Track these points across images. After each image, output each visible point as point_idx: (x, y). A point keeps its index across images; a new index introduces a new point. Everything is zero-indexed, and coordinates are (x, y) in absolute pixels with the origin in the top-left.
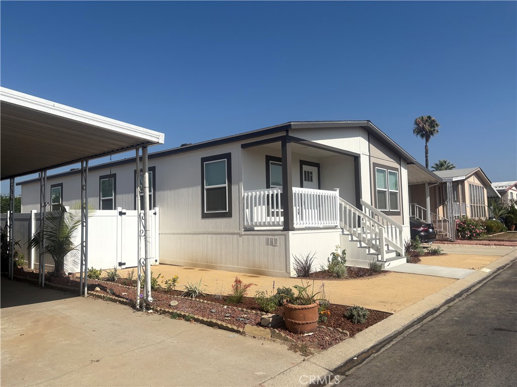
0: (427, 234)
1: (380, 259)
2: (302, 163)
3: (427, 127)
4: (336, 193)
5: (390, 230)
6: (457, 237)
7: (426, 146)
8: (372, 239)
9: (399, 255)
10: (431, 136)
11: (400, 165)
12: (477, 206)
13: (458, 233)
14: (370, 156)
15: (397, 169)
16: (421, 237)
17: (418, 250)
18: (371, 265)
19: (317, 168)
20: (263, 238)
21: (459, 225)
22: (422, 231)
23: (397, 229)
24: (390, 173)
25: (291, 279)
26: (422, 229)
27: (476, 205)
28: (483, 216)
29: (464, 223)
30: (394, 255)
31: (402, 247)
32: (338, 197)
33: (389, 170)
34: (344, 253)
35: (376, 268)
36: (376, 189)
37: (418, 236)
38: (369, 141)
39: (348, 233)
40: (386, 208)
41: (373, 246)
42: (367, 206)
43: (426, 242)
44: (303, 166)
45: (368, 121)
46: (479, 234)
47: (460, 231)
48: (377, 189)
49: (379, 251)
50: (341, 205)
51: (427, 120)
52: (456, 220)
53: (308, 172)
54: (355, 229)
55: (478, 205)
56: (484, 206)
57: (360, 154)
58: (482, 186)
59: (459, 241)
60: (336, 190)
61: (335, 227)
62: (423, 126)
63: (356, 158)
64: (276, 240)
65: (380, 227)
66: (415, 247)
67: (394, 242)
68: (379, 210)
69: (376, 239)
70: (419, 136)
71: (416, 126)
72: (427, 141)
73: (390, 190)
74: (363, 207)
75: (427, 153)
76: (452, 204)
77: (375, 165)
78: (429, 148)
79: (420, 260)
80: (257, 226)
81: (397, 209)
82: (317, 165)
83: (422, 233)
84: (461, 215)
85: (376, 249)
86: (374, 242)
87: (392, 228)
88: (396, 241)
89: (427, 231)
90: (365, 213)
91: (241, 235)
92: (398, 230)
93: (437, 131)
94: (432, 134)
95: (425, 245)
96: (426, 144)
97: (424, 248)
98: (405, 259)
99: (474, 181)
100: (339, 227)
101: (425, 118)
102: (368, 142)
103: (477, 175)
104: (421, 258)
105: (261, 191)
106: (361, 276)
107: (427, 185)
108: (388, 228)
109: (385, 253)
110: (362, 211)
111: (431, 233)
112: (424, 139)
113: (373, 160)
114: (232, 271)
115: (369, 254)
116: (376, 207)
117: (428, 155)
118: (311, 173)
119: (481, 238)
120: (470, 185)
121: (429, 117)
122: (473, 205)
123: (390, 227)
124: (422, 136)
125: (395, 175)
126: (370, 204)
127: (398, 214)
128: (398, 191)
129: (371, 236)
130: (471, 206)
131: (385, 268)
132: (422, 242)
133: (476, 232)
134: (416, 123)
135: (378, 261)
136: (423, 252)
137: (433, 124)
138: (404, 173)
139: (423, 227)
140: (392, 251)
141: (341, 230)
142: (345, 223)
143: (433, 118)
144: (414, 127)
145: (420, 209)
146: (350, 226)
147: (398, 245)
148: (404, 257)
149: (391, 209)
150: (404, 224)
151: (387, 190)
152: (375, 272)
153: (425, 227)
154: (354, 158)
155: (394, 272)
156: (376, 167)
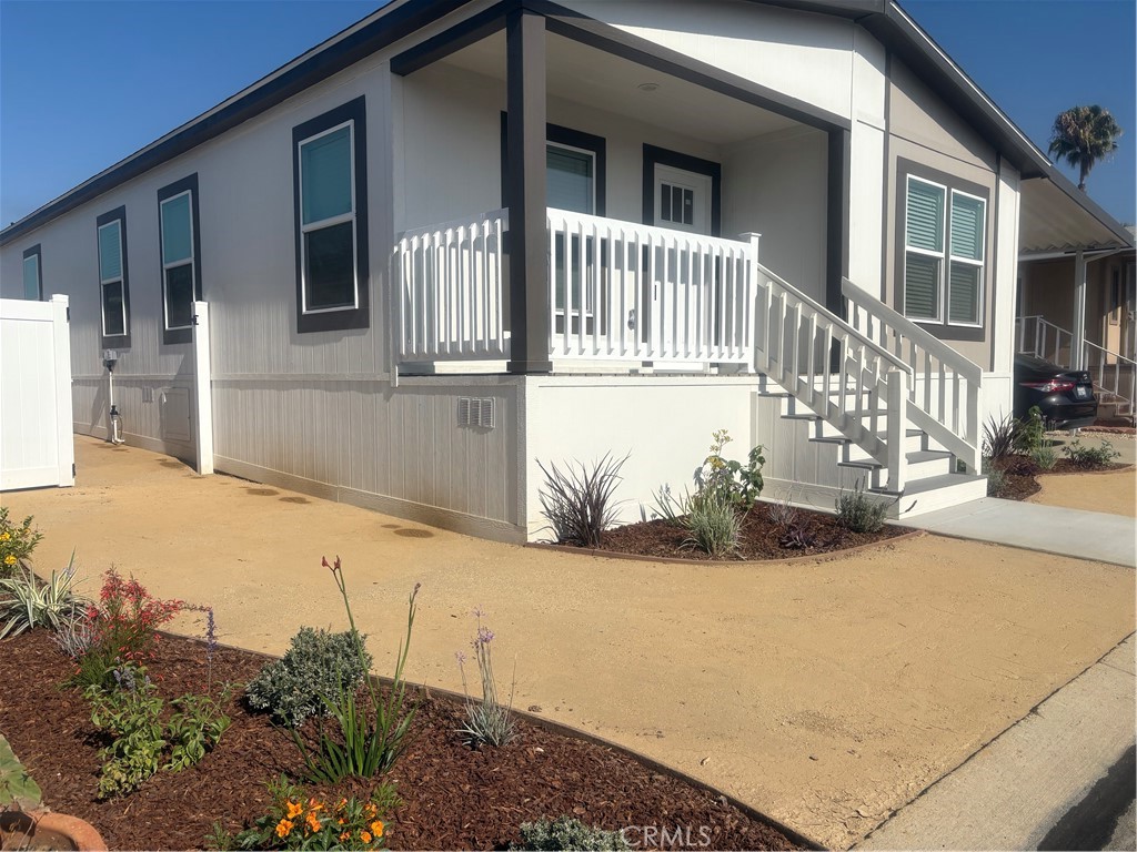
0: (1069, 403)
1: (883, 482)
2: (653, 155)
3: (1086, 134)
4: (747, 249)
5: (935, 385)
8: (859, 413)
9: (961, 470)
10: (1096, 160)
11: (998, 173)
14: (887, 134)
15: (984, 191)
16: (1049, 412)
17: (1033, 452)
18: (846, 504)
19: (709, 179)
20: (452, 402)
22: (1052, 393)
23: (961, 379)
25: (527, 549)
26: (1054, 385)
30: (942, 467)
31: (975, 443)
32: (755, 265)
33: (953, 190)
34: (755, 456)
35: (864, 516)
36: (903, 248)
37: (1037, 408)
39: (780, 389)
40: (933, 315)
41: (865, 439)
42: (863, 299)
43: (1061, 428)
44: (657, 166)
48: (908, 248)
49: (883, 453)
50: (762, 291)
51: (1087, 117)
53: (677, 191)
54: (804, 379)
57: (849, 122)
60: (747, 240)
61: (739, 370)
62: (1077, 132)
63: (834, 135)
64: (487, 406)
66: (1026, 442)
67: (948, 425)
68: (911, 320)
69: (874, 412)
70: (1063, 158)
71: (1057, 134)
72: (1084, 171)
73: (952, 258)
74: (851, 304)
77: (905, 166)
79: (1037, 488)
80: (444, 357)
81: (973, 319)
82: (712, 169)
83: (1054, 400)
85: (873, 448)
86: (866, 422)
88: (955, 421)
89: (1068, 393)
90: (856, 324)
91: (390, 390)
92: (963, 383)
93: (1114, 147)
94: (1100, 154)
95: (1059, 435)
96: (1081, 179)
97: (1056, 443)
98: (983, 485)
100: (751, 370)
101: (1084, 112)
104: (1042, 480)
105: (446, 229)
106: (795, 547)
107: (1081, 255)
108: (928, 380)
109: (903, 461)
110: (846, 319)
111: (1082, 399)
112: (1078, 166)
113: (899, 149)
114: (371, 509)
115: (846, 463)
116: (898, 307)
118: (689, 194)
121: (1095, 110)
123: (935, 375)
124: (1073, 158)
126: (878, 297)
127: (977, 335)
128: (981, 263)
129: (859, 403)
131: (901, 517)
132: (1048, 427)
134: (1060, 125)
135: (876, 488)
136: (1051, 459)
137: (1103, 126)
138: (1009, 201)
139: (1058, 380)
140: (937, 455)
141: (757, 380)
142: (773, 359)
143: (1106, 112)
144: (1051, 135)
145: (1051, 334)
146: (788, 369)
147: (962, 433)
148: (980, 478)
149: (953, 318)
150: (992, 370)
151: (942, 255)
152: (858, 531)
153: (1066, 382)
154: (827, 133)
155: (931, 533)
156: (909, 175)
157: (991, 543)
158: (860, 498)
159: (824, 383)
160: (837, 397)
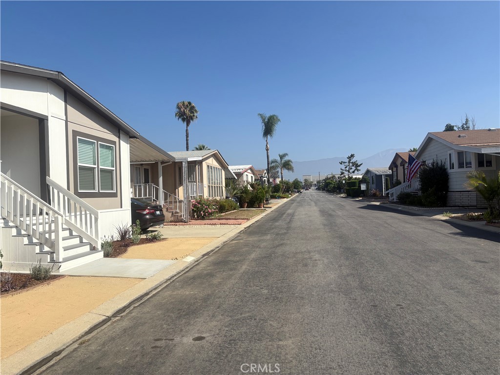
0: (152, 217)
1: (55, 258)
3: (187, 112)
5: (83, 216)
6: (193, 218)
7: (187, 130)
8: (44, 232)
9: (93, 249)
10: (191, 121)
11: (119, 138)
12: (215, 187)
13: (193, 213)
14: (66, 121)
15: (114, 143)
18: (34, 269)
21: (194, 206)
22: (147, 214)
23: (92, 215)
24: (102, 146)
26: (147, 211)
27: (213, 185)
28: (218, 196)
29: (199, 203)
30: (87, 248)
31: (98, 239)
33: (99, 142)
35: (41, 273)
36: (77, 164)
38: (66, 101)
39: (13, 225)
40: (94, 189)
41: (47, 242)
42: (55, 186)
45: (59, 72)
46: (211, 214)
47: (195, 211)
48: (79, 164)
49: (54, 247)
51: (187, 105)
52: (192, 200)
55: (216, 185)
56: (222, 187)
57: (48, 116)
58: (220, 168)
59: (194, 221)
62: (184, 110)
63: (41, 122)
65: (56, 215)
67: (89, 233)
69: (50, 232)
70: (180, 119)
71: (178, 110)
72: (188, 125)
73: (100, 167)
75: (187, 136)
76: (187, 185)
77: (75, 133)
78: (189, 131)
79: (126, 251)
81: (111, 189)
83: (148, 217)
84: (198, 195)
85: (50, 246)
86: (47, 236)
87: (86, 214)
88: (91, 231)
89: (153, 214)
93: (197, 117)
94: (192, 119)
96: (187, 128)
98: (102, 253)
99: (212, 162)
101: (186, 103)
102: (63, 103)
103: (215, 156)
104: (130, 248)
107: (160, 164)
109: (61, 250)
111: (158, 215)
112: (185, 123)
113: (71, 127)
115: (41, 252)
117: (189, 138)
119: (212, 217)
120: (208, 166)
121: (190, 103)
122: (210, 185)
124: (183, 120)
125: (111, 149)
127: (114, 195)
128: (114, 169)
129: (44, 228)
130: (209, 186)
131: (60, 271)
133: (209, 211)
134: (178, 107)
136: (137, 239)
137: (192, 109)
138: (125, 149)
139: (149, 209)
140: (86, 244)
141: (2, 221)
143: (193, 104)
144: (176, 110)
147: (93, 236)
148: (100, 251)
149: (102, 189)
150: (121, 207)
151: (96, 166)
152: (38, 280)
153: (152, 210)
154: (38, 120)
155: (69, 276)
156: (78, 137)
157: (89, 276)
158: (40, 266)
159: (37, 220)
160: (35, 226)
